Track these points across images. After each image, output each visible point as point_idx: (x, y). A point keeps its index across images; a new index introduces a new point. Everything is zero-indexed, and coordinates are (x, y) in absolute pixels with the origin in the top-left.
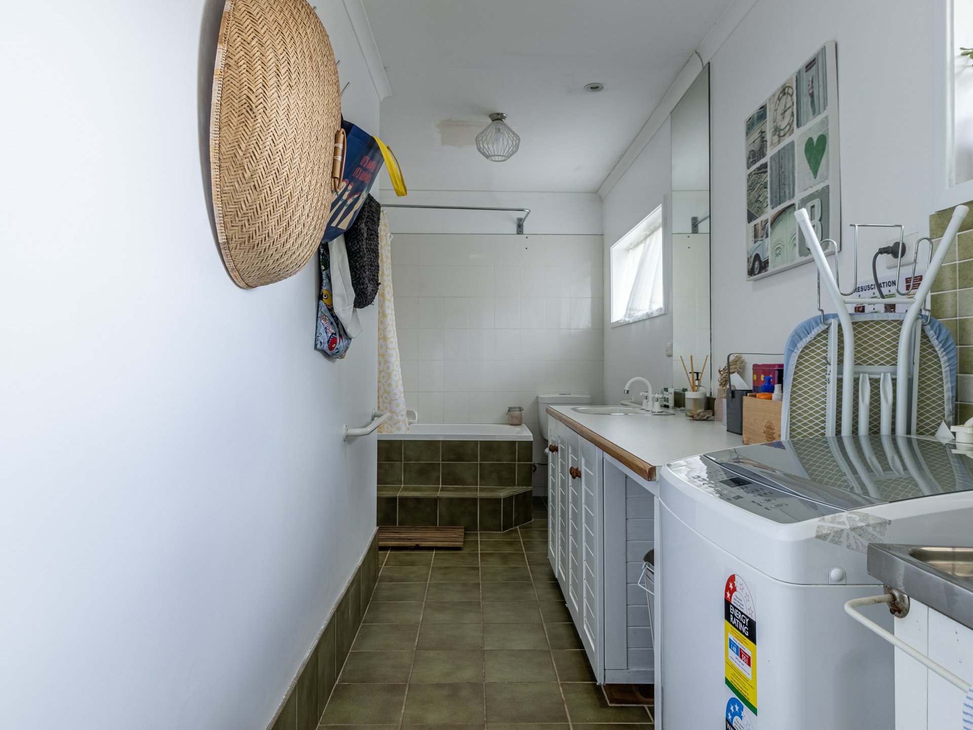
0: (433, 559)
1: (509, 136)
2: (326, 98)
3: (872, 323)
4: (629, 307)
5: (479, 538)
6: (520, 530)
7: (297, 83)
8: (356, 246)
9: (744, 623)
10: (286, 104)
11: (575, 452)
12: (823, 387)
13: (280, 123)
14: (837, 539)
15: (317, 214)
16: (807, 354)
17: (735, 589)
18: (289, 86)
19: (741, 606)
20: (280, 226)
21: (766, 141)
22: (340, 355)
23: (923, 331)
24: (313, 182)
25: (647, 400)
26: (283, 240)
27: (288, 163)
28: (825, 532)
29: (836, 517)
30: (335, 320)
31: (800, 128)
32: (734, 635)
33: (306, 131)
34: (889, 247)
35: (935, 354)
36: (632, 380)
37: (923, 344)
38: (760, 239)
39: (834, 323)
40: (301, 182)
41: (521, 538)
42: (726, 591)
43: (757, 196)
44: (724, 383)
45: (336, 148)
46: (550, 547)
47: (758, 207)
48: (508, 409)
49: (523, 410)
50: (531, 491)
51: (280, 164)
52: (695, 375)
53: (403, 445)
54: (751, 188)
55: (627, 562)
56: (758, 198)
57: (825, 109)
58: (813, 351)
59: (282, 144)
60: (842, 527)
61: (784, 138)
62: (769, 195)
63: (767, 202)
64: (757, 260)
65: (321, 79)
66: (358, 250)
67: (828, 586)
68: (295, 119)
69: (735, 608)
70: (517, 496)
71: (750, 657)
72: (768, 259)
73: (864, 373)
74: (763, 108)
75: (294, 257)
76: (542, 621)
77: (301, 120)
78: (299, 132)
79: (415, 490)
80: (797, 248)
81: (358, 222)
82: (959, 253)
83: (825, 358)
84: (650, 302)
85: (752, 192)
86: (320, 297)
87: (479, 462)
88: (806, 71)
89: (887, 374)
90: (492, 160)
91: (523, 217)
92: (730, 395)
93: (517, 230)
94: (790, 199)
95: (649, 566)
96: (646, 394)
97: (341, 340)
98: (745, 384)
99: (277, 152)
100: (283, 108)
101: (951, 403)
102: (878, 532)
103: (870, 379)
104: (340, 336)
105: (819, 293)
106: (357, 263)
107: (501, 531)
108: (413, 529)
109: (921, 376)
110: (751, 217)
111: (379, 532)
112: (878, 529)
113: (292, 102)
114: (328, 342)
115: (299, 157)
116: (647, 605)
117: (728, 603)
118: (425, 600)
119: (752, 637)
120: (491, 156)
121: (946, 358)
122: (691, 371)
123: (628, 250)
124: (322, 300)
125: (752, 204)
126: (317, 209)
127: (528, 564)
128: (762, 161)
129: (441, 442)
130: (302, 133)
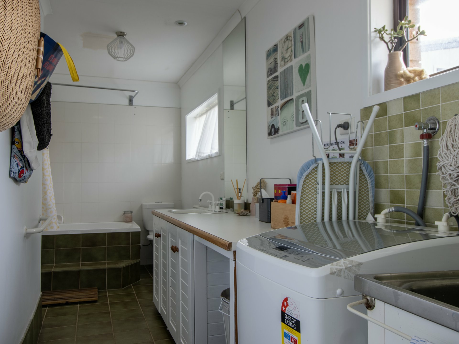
0: (78, 310)
1: (128, 47)
2: (34, 18)
3: (337, 163)
4: (198, 151)
5: (107, 294)
6: (133, 287)
7: (17, 7)
8: (39, 111)
9: (293, 322)
10: (10, 20)
11: (174, 236)
12: (315, 196)
13: (6, 32)
14: (339, 274)
15: (27, 91)
16: (308, 179)
17: (287, 305)
18: (12, 8)
19: (291, 313)
20: (3, 98)
21: (278, 64)
22: (24, 180)
23: (360, 167)
24: (26, 71)
25: (211, 205)
26: (5, 107)
27: (11, 58)
28: (334, 271)
29: (338, 263)
30: (23, 158)
31: (296, 59)
32: (287, 330)
33: (22, 38)
34: (342, 124)
35: (365, 179)
36: (203, 194)
37: (360, 174)
38: (275, 116)
39: (320, 163)
40: (18, 70)
41: (134, 291)
42: (282, 307)
43: (273, 93)
44: (255, 195)
45: (38, 50)
46: (155, 295)
47: (273, 99)
48: (123, 212)
49: (133, 213)
50: (139, 262)
51: (6, 58)
52: (239, 190)
53: (55, 238)
54: (269, 88)
55: (207, 299)
56: (273, 94)
57: (309, 50)
58: (310, 178)
59: (7, 45)
60: (342, 268)
61: (287, 63)
62: (279, 93)
63: (278, 97)
64: (273, 127)
65: (31, 5)
66: (40, 113)
67: (336, 298)
68: (15, 30)
69: (288, 315)
70: (131, 266)
71: (297, 340)
72: (279, 127)
73: (334, 189)
74: (276, 46)
75: (11, 118)
76: (152, 340)
77: (19, 31)
78: (18, 38)
79: (63, 266)
80: (295, 122)
81: (41, 95)
82: (374, 129)
83: (316, 181)
84: (211, 148)
85: (270, 90)
86: (13, 143)
87: (106, 246)
88: (299, 29)
89: (345, 189)
90: (117, 60)
91: (133, 95)
92: (261, 201)
93: (129, 103)
94: (291, 96)
95: (224, 299)
96: (210, 201)
97: (27, 171)
98: (268, 195)
99: (4, 51)
100: (8, 22)
101: (372, 203)
102: (357, 269)
103: (337, 192)
104: (26, 169)
105: (313, 147)
106: (40, 122)
107: (121, 288)
108: (63, 292)
109: (359, 190)
110: (269, 104)
111: (42, 295)
112: (357, 267)
113: (14, 19)
114: (18, 172)
115: (18, 54)
116: (223, 322)
117: (283, 313)
118: (76, 336)
119: (298, 329)
120: (116, 58)
121: (370, 181)
122: (236, 188)
123: (196, 118)
124: (15, 145)
125: (270, 97)
126: (27, 88)
127: (140, 307)
128: (276, 74)
130: (20, 39)
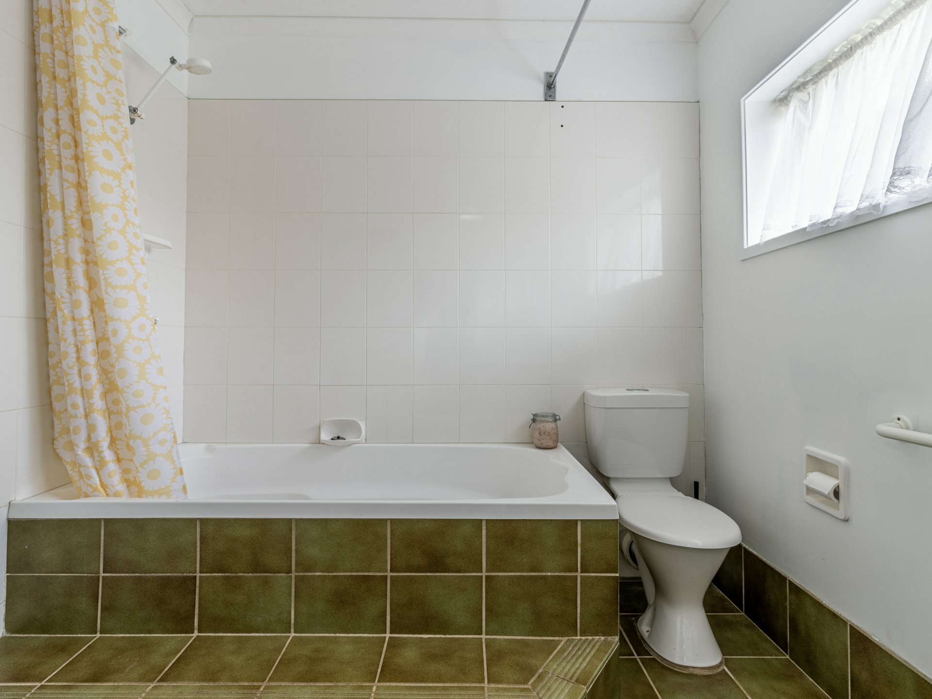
48: (531, 417)
49: (559, 419)
87: (484, 574)
93: (544, 94)
129: (389, 523)
